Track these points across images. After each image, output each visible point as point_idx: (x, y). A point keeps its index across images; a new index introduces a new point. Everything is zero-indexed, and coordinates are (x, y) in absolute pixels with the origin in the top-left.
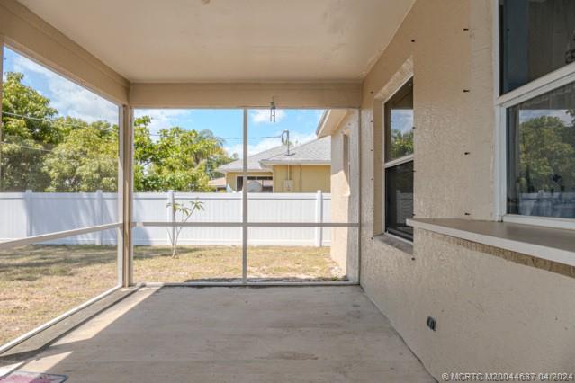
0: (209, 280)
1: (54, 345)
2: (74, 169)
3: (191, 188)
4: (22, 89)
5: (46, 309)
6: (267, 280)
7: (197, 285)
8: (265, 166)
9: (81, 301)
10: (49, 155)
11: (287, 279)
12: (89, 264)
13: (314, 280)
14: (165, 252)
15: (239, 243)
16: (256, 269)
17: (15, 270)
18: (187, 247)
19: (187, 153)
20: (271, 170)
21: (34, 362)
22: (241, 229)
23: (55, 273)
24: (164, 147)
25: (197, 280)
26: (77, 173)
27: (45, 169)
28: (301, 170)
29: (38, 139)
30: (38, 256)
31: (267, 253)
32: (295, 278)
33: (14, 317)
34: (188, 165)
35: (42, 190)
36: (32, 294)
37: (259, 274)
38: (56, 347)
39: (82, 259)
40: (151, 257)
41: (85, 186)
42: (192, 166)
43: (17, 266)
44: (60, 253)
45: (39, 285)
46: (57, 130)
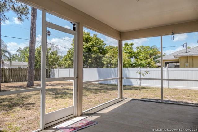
0: (149, 99)
1: (97, 113)
2: (111, 61)
3: (148, 66)
4: (97, 39)
5: (98, 102)
6: (173, 102)
7: (144, 100)
8: (176, 57)
9: (108, 101)
10: (104, 57)
11: (182, 102)
12: (112, 90)
13: (195, 104)
14: (136, 88)
15: (160, 86)
16: (169, 97)
17: (93, 90)
18: (145, 87)
19: (146, 54)
20: (179, 59)
21: (91, 117)
22: (160, 81)
23: (103, 92)
24: (138, 53)
25: (145, 99)
26: (111, 62)
27: (103, 61)
28: (193, 58)
29: (101, 53)
30: (99, 87)
31: (176, 91)
32: (186, 102)
33: (90, 103)
34: (147, 59)
35: (102, 67)
36: (96, 97)
37: (170, 99)
38: (97, 114)
39: (111, 88)
40: (131, 90)
41: (113, 66)
42: (149, 59)
43: (94, 89)
44: (106, 86)
45: (98, 95)
46: (106, 49)
